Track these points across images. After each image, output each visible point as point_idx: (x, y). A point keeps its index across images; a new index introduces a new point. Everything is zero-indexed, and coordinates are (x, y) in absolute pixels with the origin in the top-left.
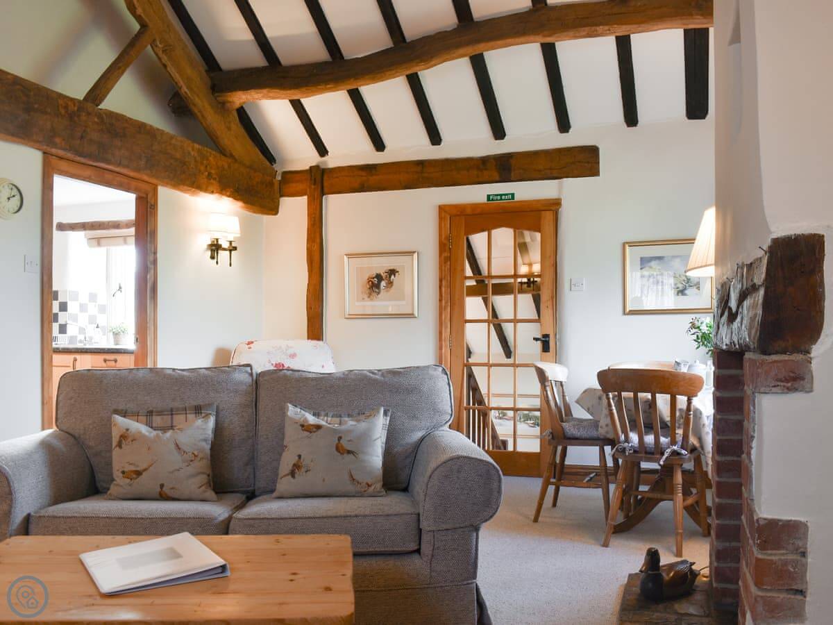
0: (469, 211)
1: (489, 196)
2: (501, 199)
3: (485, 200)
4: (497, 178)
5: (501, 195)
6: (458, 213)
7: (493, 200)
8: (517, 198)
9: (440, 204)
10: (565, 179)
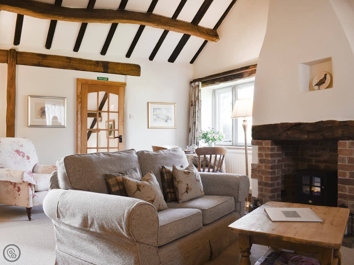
0: (90, 83)
1: (98, 78)
2: (103, 80)
3: (96, 79)
4: (103, 71)
5: (103, 78)
6: (85, 83)
7: (99, 79)
8: (109, 80)
9: (78, 78)
10: (128, 76)
